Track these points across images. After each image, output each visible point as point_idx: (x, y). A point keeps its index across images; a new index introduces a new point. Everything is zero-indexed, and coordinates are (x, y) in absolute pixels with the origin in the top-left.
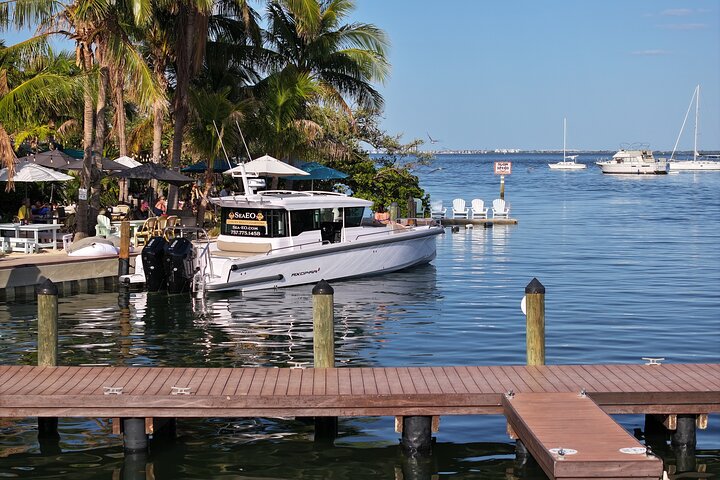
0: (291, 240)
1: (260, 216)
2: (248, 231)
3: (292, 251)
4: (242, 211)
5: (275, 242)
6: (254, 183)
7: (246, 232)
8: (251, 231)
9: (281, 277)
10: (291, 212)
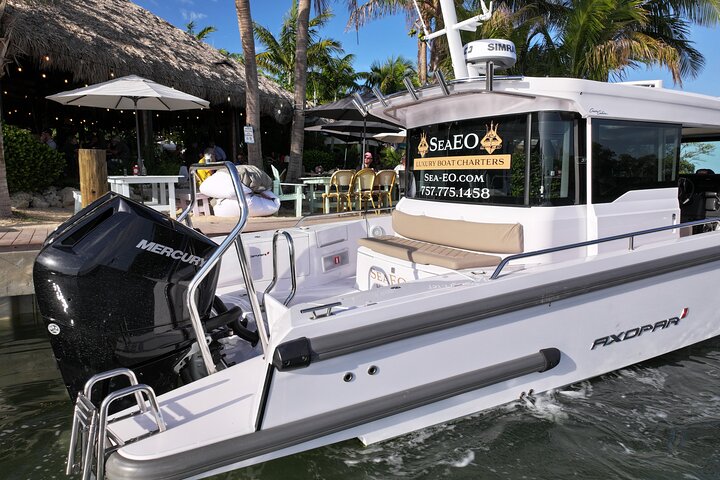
0: (589, 217)
1: (492, 140)
2: (457, 185)
3: (591, 260)
4: (444, 131)
5: (536, 222)
6: (480, 49)
7: (455, 189)
8: (466, 186)
9: (551, 359)
10: (594, 120)
